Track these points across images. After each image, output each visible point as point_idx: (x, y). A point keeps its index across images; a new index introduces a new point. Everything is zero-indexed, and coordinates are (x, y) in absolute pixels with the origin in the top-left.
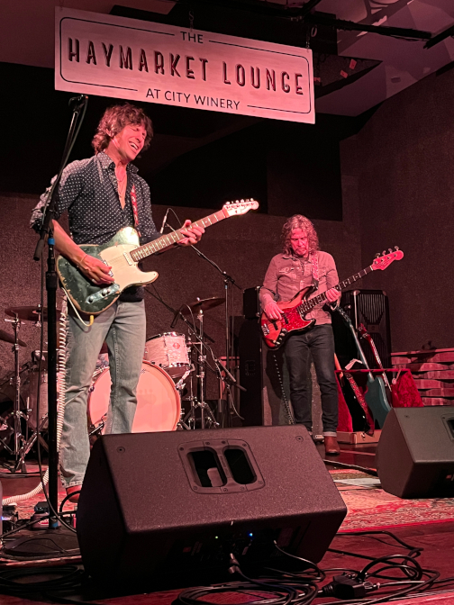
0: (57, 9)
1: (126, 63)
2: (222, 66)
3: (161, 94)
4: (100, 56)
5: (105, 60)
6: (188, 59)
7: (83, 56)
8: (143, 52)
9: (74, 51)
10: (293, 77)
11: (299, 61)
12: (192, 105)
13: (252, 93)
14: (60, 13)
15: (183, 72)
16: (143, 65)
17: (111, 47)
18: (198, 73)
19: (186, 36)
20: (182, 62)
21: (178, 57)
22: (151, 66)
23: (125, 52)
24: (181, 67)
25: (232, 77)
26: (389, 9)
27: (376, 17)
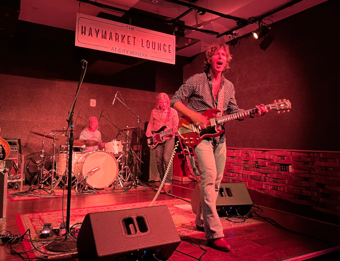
0: (78, 13)
1: (104, 37)
2: (141, 40)
3: (117, 50)
4: (94, 33)
5: (96, 35)
6: (129, 37)
7: (87, 33)
8: (111, 33)
9: (84, 31)
10: (168, 46)
11: (170, 40)
12: (129, 54)
13: (152, 51)
14: (78, 15)
15: (126, 42)
16: (111, 38)
17: (99, 30)
18: (132, 42)
19: (128, 28)
20: (126, 37)
21: (125, 36)
22: (114, 38)
23: (104, 32)
24: (125, 40)
25: (145, 45)
26: (204, 23)
27: (199, 25)
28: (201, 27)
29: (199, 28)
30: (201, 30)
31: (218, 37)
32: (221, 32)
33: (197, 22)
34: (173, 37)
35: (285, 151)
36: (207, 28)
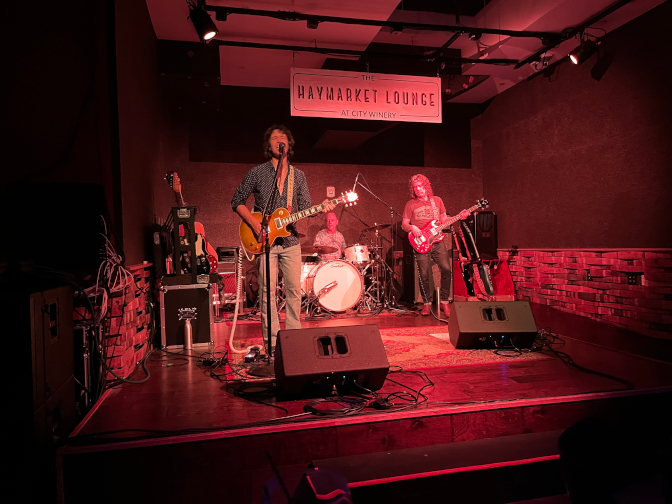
0: (292, 69)
1: (330, 97)
2: (385, 93)
3: (350, 112)
4: (316, 94)
5: (318, 96)
6: (366, 91)
7: (306, 94)
8: (340, 89)
9: (301, 92)
10: (428, 96)
11: (433, 86)
12: (368, 118)
13: (404, 108)
14: (293, 71)
15: (363, 99)
16: (340, 97)
17: (322, 88)
18: (371, 99)
19: (365, 77)
20: (362, 93)
21: (360, 91)
22: (344, 97)
23: (330, 90)
24: (361, 96)
25: (391, 99)
26: (490, 49)
27: (482, 54)
28: (485, 56)
29: (481, 58)
30: (485, 61)
31: (517, 67)
32: (520, 58)
33: (479, 48)
34: (437, 81)
35: (634, 252)
36: (495, 55)
